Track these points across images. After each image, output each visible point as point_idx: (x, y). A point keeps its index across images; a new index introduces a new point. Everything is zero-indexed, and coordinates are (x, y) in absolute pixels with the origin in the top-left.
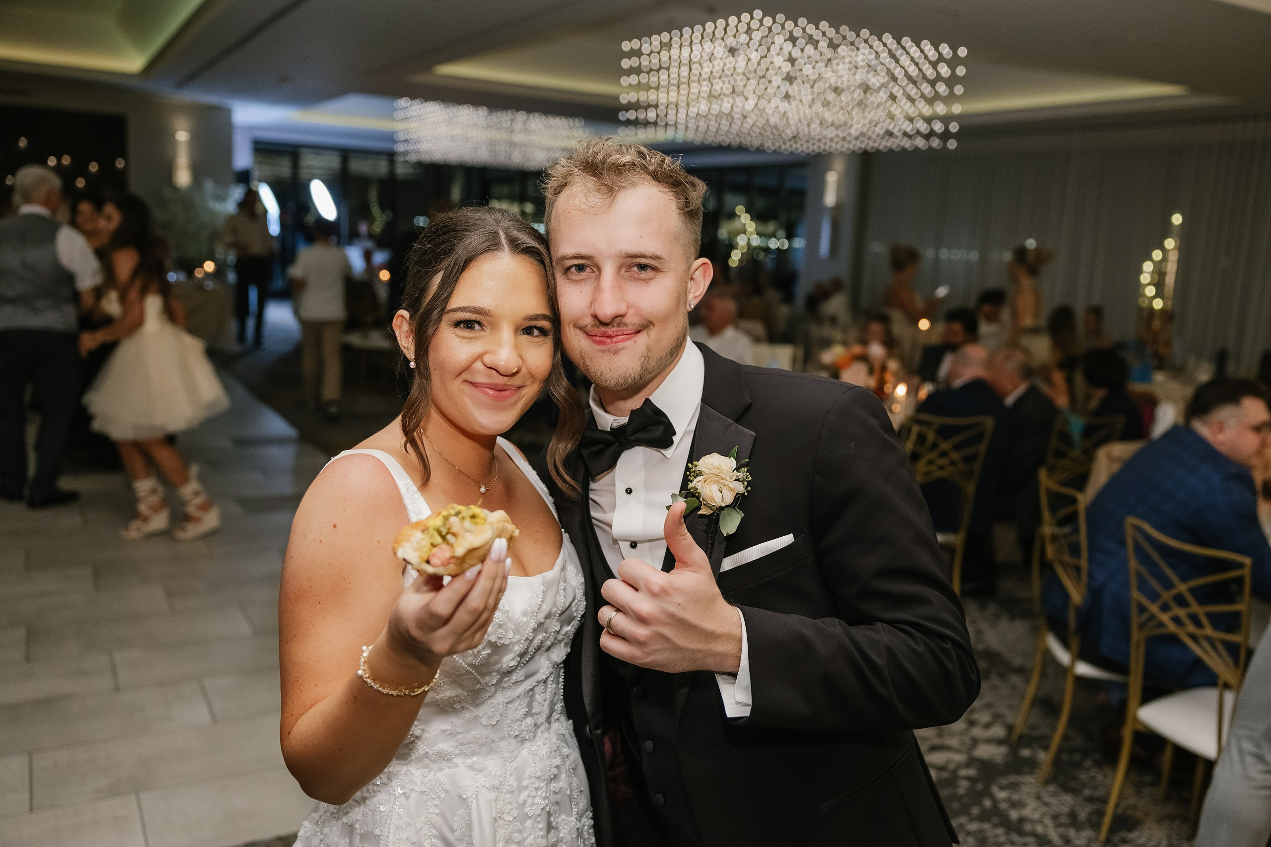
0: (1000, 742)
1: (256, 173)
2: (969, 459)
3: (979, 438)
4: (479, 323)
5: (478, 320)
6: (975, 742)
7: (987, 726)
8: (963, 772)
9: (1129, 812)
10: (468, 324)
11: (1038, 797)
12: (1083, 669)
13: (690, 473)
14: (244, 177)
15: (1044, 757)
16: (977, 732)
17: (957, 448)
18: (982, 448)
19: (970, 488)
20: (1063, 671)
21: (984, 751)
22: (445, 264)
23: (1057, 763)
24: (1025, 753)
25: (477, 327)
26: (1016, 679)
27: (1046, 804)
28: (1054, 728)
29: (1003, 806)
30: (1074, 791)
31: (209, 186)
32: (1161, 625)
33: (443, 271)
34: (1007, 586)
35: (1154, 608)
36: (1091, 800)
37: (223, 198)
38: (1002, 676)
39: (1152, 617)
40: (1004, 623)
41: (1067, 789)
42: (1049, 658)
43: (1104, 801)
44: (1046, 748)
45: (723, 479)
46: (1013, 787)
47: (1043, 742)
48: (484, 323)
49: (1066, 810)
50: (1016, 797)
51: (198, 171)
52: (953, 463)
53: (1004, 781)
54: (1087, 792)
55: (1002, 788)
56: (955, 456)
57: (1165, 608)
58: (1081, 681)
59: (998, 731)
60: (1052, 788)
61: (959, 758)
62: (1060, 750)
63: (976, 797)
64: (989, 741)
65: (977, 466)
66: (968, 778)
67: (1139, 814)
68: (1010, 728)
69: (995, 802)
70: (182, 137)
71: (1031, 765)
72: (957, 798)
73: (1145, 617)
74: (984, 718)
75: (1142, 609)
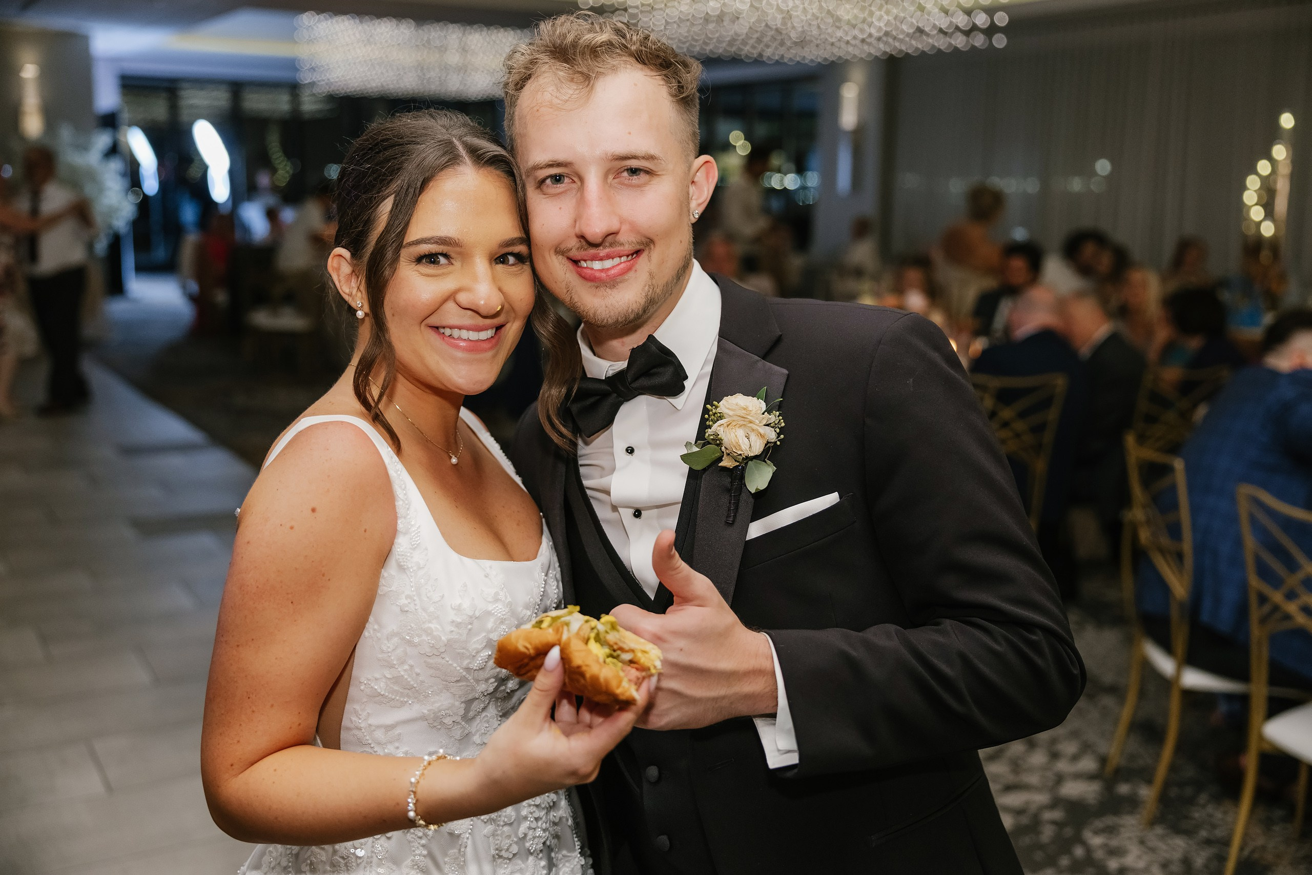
0: (1091, 777)
1: (125, 116)
2: (1038, 429)
3: (1047, 403)
4: (446, 256)
5: (445, 253)
6: (1060, 779)
7: (1075, 758)
8: (1048, 815)
9: (1256, 855)
10: (431, 259)
11: (1142, 842)
12: (1194, 679)
13: (709, 416)
14: (110, 121)
15: (1147, 793)
16: (1062, 766)
17: (1022, 415)
18: (1053, 415)
19: (1040, 466)
20: (1166, 684)
21: (1073, 789)
22: (394, 186)
23: (1163, 799)
24: (1124, 789)
25: (442, 260)
26: (1108, 701)
27: (1153, 850)
28: (1157, 757)
29: (1099, 854)
30: (1188, 833)
31: (66, 134)
32: (1287, 617)
33: (393, 196)
34: (1091, 587)
35: (1277, 597)
36: (1208, 842)
37: (84, 148)
38: (1093, 698)
39: (1276, 608)
41: (1177, 830)
42: (1149, 670)
43: (1226, 843)
44: (1149, 782)
45: (751, 422)
46: (1111, 830)
47: (1145, 775)
48: (453, 255)
49: (1177, 855)
50: (1114, 843)
51: (51, 115)
52: (1018, 435)
53: (1099, 823)
54: (1204, 834)
55: (1097, 832)
56: (1020, 426)
57: (1291, 596)
58: (1192, 697)
59: (1088, 764)
60: (1159, 830)
61: (1041, 798)
62: (1167, 785)
63: (1064, 845)
64: (1078, 776)
65: (1048, 437)
66: (1054, 823)
67: (1269, 857)
68: (1103, 760)
69: (1089, 850)
70: (29, 72)
71: (1132, 804)
72: (1041, 847)
73: (1266, 608)
74: (1070, 748)
75: (1263, 599)
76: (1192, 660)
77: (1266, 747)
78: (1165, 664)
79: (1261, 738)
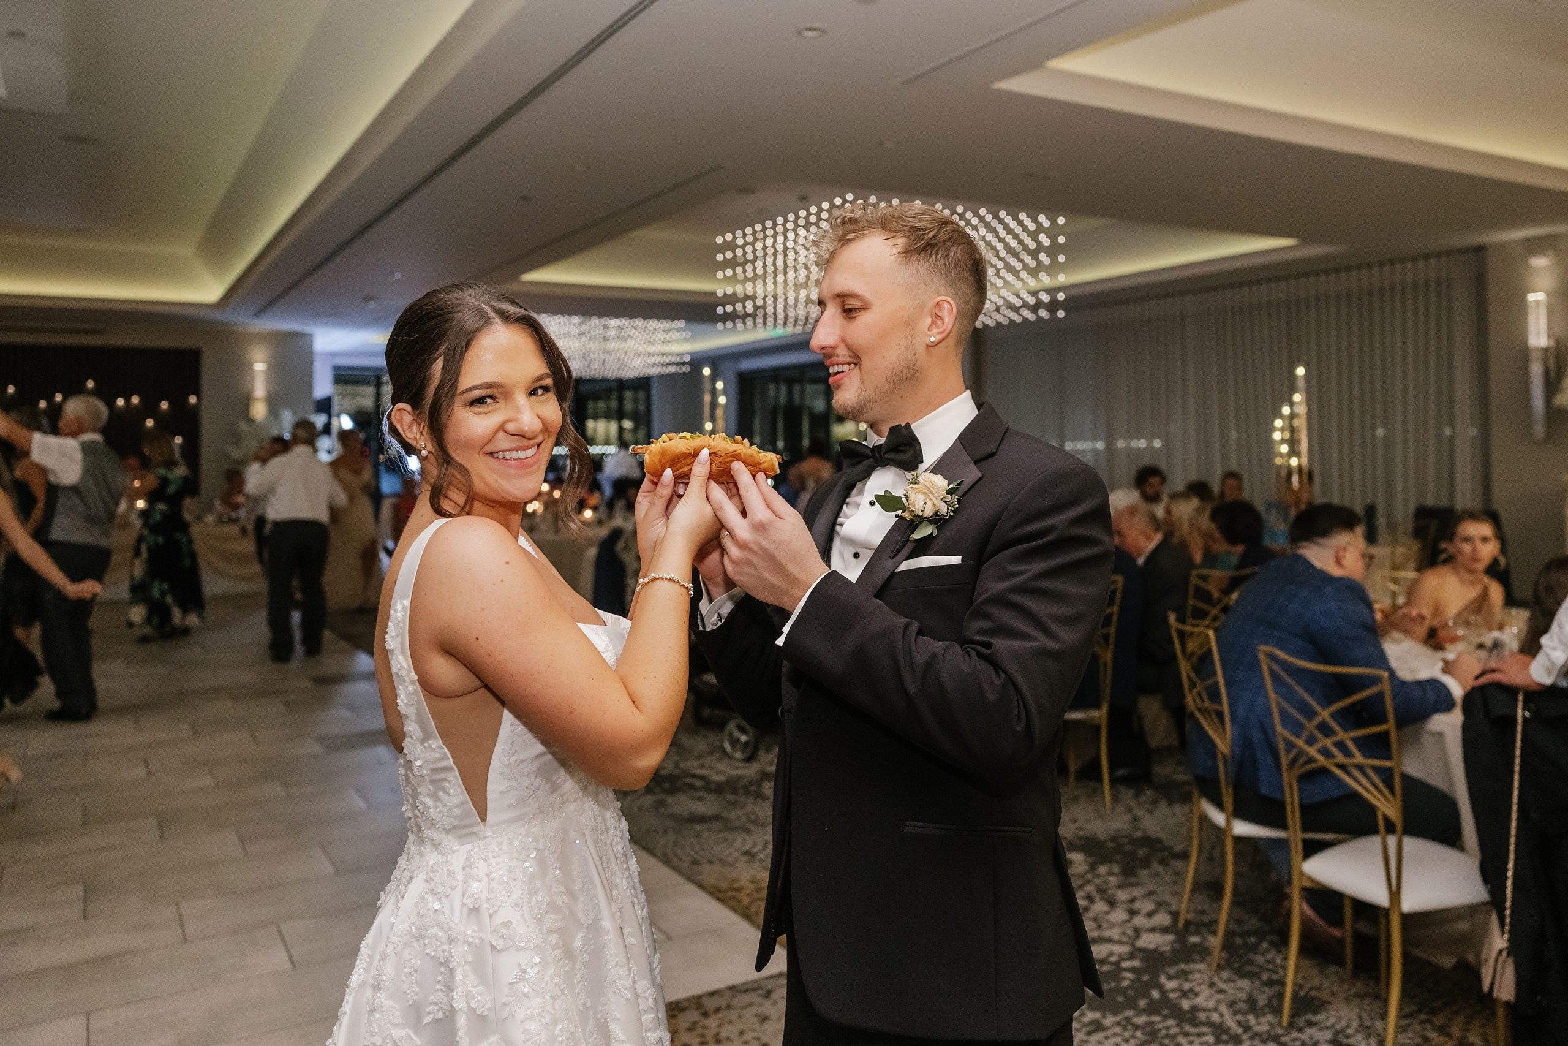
0: (1165, 930)
4: (492, 397)
5: (491, 395)
6: (1137, 931)
7: (1150, 915)
8: (1126, 964)
9: (1313, 993)
11: (1212, 985)
15: (1215, 942)
16: (1138, 921)
19: (1108, 656)
21: (1148, 941)
22: (443, 349)
23: (1228, 946)
24: (1194, 939)
25: (489, 400)
26: (1178, 864)
27: (1221, 991)
29: (1173, 995)
30: (1250, 976)
33: (443, 356)
34: (1163, 770)
35: (1301, 743)
36: (1270, 983)
38: (1163, 862)
39: (1301, 752)
40: (1163, 809)
41: (1242, 974)
42: (1206, 826)
43: (1281, 983)
44: (1214, 933)
45: (931, 493)
46: (1184, 975)
47: (1210, 926)
48: (497, 395)
49: (1243, 996)
50: (1187, 986)
53: (1172, 971)
54: (1265, 976)
55: (1170, 978)
57: (1311, 740)
59: (1163, 919)
60: (1225, 974)
61: (1123, 949)
62: (1229, 934)
63: (1142, 989)
64: (1153, 930)
66: (1132, 970)
67: (1325, 996)
68: (1175, 915)
69: (1163, 992)
71: (1203, 951)
72: (1123, 991)
73: (1294, 753)
74: (1147, 906)
75: (1290, 745)
76: (1241, 812)
77: (1307, 884)
78: (1218, 817)
79: (1302, 873)
